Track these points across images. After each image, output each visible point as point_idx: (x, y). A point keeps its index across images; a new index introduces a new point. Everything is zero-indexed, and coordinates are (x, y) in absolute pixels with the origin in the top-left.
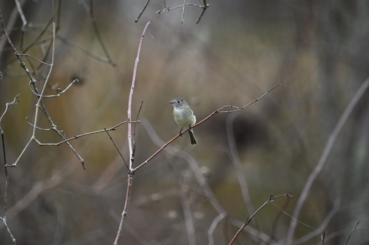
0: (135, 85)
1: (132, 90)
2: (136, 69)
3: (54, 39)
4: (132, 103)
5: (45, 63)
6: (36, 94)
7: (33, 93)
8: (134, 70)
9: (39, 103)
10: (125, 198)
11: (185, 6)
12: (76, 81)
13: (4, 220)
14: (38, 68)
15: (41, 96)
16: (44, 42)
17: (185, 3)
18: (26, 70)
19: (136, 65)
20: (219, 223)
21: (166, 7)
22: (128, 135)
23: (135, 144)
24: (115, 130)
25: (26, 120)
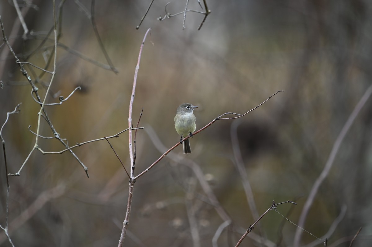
0: (135, 93)
1: (132, 98)
2: (136, 77)
3: (55, 47)
4: (132, 111)
5: (47, 71)
6: (38, 102)
7: (36, 101)
8: (135, 78)
9: (42, 111)
10: (127, 207)
11: (186, 13)
12: (78, 89)
13: (6, 230)
14: (41, 76)
15: (43, 104)
16: (46, 50)
17: (187, 9)
18: (27, 78)
19: (136, 72)
20: (224, 231)
21: (168, 14)
22: (129, 143)
23: (136, 152)
24: (119, 137)
25: (29, 129)
